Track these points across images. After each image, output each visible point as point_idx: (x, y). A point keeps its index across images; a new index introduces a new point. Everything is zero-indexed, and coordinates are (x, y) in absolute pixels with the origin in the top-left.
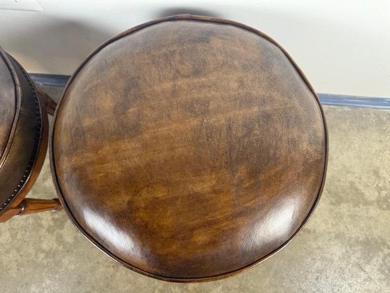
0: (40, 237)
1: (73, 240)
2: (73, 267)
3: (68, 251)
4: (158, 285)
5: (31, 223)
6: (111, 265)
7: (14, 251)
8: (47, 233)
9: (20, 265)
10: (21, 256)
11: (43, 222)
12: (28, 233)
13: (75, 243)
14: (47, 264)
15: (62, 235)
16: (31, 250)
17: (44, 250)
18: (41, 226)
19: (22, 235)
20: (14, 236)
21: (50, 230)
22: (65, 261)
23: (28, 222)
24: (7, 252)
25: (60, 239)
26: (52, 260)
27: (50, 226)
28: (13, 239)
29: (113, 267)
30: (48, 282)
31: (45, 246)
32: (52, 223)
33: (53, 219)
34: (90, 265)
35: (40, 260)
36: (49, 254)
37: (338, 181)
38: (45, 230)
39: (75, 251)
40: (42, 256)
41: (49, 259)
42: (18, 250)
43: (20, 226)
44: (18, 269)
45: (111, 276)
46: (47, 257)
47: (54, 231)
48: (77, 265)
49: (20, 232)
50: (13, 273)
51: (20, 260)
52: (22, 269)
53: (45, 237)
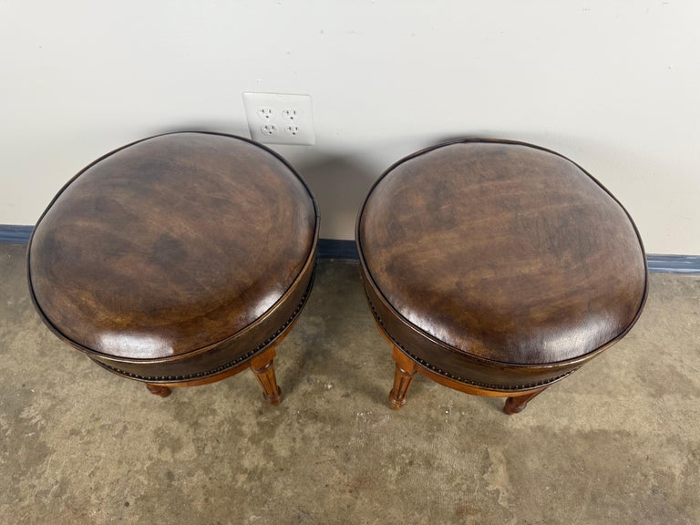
0: (240, 449)
1: (289, 453)
2: (289, 493)
3: (282, 470)
4: (421, 519)
5: (226, 429)
6: (348, 489)
7: (201, 472)
8: (250, 444)
9: (208, 493)
10: (210, 479)
11: (245, 428)
12: (221, 445)
13: (291, 457)
14: (251, 490)
15: (272, 446)
16: (227, 470)
17: (246, 469)
18: (241, 434)
19: (214, 448)
20: (200, 450)
21: (254, 440)
22: (278, 486)
23: (222, 429)
24: (190, 474)
25: (269, 452)
26: (258, 483)
27: (254, 434)
28: (199, 455)
29: (351, 492)
30: (252, 517)
31: (246, 463)
32: (256, 429)
33: (258, 424)
34: (315, 489)
35: (239, 484)
36: (253, 474)
37: (652, 364)
38: (246, 439)
39: (292, 470)
40: (242, 478)
41: (253, 483)
42: (207, 471)
43: (210, 435)
44: (206, 500)
45: (348, 506)
46: (250, 479)
47: (260, 440)
48: (296, 491)
49: (209, 444)
50: (199, 505)
51: (209, 486)
52: (212, 500)
53: (247, 450)
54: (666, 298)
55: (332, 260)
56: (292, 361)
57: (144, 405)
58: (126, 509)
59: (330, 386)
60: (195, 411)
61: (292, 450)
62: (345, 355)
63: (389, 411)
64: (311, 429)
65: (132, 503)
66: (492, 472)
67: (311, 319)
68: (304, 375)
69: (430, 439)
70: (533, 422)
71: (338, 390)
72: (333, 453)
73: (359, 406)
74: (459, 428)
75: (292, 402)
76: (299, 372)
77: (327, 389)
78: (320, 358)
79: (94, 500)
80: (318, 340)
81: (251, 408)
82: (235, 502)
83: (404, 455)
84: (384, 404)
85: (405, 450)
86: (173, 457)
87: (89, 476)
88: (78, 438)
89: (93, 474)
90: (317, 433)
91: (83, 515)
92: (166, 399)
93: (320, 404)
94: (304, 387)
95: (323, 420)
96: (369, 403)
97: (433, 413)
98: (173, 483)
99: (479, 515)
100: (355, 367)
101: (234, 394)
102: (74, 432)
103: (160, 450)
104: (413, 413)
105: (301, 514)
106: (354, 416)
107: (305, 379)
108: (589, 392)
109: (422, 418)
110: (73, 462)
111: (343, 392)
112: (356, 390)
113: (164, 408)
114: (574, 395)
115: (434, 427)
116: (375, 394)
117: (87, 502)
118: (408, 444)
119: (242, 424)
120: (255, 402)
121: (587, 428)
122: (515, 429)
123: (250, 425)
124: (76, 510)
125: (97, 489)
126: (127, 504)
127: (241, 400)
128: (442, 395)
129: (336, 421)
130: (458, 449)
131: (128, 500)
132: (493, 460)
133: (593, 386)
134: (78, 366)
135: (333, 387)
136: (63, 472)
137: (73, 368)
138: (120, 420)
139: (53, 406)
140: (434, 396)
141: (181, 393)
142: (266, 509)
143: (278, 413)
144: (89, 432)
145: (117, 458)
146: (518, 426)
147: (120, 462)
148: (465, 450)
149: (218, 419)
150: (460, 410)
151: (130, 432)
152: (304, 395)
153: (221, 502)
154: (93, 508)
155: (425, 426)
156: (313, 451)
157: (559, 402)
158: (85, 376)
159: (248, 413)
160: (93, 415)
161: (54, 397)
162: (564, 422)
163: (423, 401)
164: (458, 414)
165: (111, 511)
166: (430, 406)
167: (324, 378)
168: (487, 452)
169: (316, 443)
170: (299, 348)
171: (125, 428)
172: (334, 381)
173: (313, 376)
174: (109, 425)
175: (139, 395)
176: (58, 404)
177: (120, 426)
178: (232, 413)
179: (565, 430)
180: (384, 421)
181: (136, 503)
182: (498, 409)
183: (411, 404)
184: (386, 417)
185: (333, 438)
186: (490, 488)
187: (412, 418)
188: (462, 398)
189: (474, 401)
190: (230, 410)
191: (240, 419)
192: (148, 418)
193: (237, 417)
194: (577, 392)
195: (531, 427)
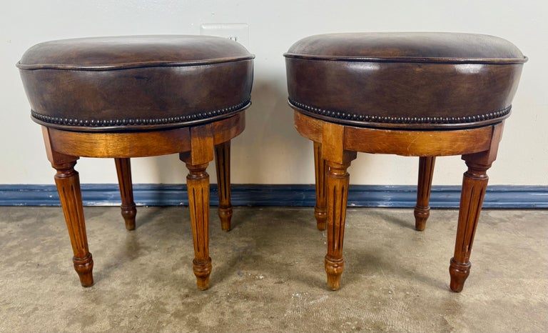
0: (160, 322)
1: (217, 323)
5: (147, 309)
8: (172, 318)
11: (167, 307)
12: (140, 320)
13: (219, 326)
15: (197, 319)
18: (165, 311)
19: (130, 322)
21: (178, 315)
23: (143, 308)
25: (194, 323)
27: (178, 311)
28: (113, 327)
32: (181, 308)
33: (184, 303)
38: (169, 315)
43: (128, 312)
47: (184, 315)
49: (127, 319)
53: (169, 322)
55: (261, 209)
56: (222, 263)
57: (62, 293)
59: (261, 277)
60: (116, 296)
61: (220, 321)
62: (277, 258)
63: (326, 292)
64: (241, 306)
67: (243, 239)
68: (235, 270)
69: (377, 311)
70: (487, 298)
71: (270, 280)
72: (267, 322)
73: (295, 290)
74: (407, 303)
75: (222, 289)
76: (229, 269)
77: (259, 279)
78: (251, 260)
80: (249, 250)
81: (177, 293)
83: (350, 323)
84: (320, 287)
85: (349, 319)
86: (82, 329)
90: (249, 308)
92: (87, 289)
93: (252, 289)
94: (235, 278)
95: (256, 299)
96: (305, 288)
97: (375, 294)
100: (287, 265)
101: (160, 284)
103: (68, 325)
104: (354, 294)
106: (290, 296)
107: (236, 273)
108: (535, 278)
109: (363, 296)
111: (275, 280)
112: (290, 278)
113: (83, 295)
114: (521, 279)
115: (378, 304)
116: (312, 282)
118: (352, 315)
119: (166, 304)
120: (182, 289)
122: (468, 303)
123: (174, 304)
127: (168, 288)
128: (382, 282)
129: (270, 299)
130: (410, 318)
132: (453, 325)
133: (537, 273)
134: (3, 269)
135: (266, 277)
138: (32, 304)
140: (373, 283)
141: (104, 285)
143: (206, 296)
146: (472, 300)
148: (417, 318)
149: (139, 301)
150: (404, 291)
151: (39, 313)
152: (234, 283)
155: (369, 303)
156: (244, 321)
157: (508, 284)
158: (8, 276)
159: (173, 296)
160: (5, 301)
162: (521, 297)
163: (363, 285)
164: (402, 294)
166: (371, 288)
167: (255, 272)
169: (248, 315)
170: (231, 255)
171: (36, 309)
172: (266, 274)
173: (244, 271)
174: (18, 308)
175: (58, 287)
177: (31, 308)
178: (155, 297)
179: (525, 303)
180: (322, 299)
182: (444, 289)
183: (350, 289)
184: (324, 297)
185: (267, 311)
187: (353, 297)
188: (404, 283)
189: (417, 285)
190: (154, 295)
191: (164, 301)
192: (64, 302)
193: (162, 300)
194: (523, 278)
195: (486, 302)
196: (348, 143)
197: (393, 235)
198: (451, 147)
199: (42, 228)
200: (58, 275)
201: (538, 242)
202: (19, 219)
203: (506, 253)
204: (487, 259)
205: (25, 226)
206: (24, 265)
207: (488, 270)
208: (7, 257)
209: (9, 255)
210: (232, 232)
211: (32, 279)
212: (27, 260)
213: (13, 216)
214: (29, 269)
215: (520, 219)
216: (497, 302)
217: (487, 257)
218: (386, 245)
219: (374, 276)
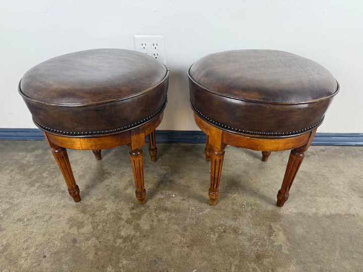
0: (119, 227)
2: (149, 248)
3: (145, 236)
4: (234, 261)
5: (112, 217)
6: (186, 245)
7: (94, 239)
8: (126, 224)
10: (100, 242)
11: (122, 216)
12: (108, 225)
13: (151, 229)
14: (125, 247)
15: (139, 224)
16: (110, 237)
17: (123, 237)
18: (121, 219)
19: (103, 227)
20: (94, 228)
21: (128, 221)
22: (142, 245)
23: (109, 217)
24: (87, 239)
25: (137, 227)
26: (129, 243)
27: (129, 219)
28: (94, 230)
29: (188, 247)
30: (125, 262)
31: (123, 233)
32: (130, 217)
33: (131, 214)
34: (165, 246)
35: (118, 244)
36: (125, 239)
38: (124, 222)
39: (151, 236)
40: (120, 241)
41: (126, 244)
42: (98, 238)
43: (101, 220)
44: (96, 253)
45: (187, 255)
46: (125, 241)
47: (132, 222)
48: (153, 247)
49: (101, 224)
50: (91, 257)
51: (99, 246)
52: (100, 253)
53: (124, 226)
54: (355, 156)
55: (174, 144)
56: (152, 185)
57: (64, 206)
58: (44, 259)
59: (174, 196)
60: (94, 208)
61: (151, 226)
62: (182, 182)
63: (209, 206)
64: (163, 216)
65: (48, 255)
66: (276, 236)
67: (163, 167)
68: (159, 191)
69: (235, 219)
70: (295, 211)
71: (179, 197)
72: (176, 227)
73: (192, 204)
74: (252, 214)
75: (152, 203)
76: (156, 190)
77: (172, 197)
78: (168, 183)
79: (24, 254)
80: (167, 176)
81: (127, 206)
82: (114, 254)
83: (220, 228)
84: (206, 203)
85: (220, 225)
86: (78, 231)
87: (24, 242)
88: (21, 223)
89: (27, 240)
90: (166, 217)
91: (15, 263)
92: (78, 203)
93: (168, 204)
94: (159, 196)
95: (170, 211)
96: (197, 203)
97: (235, 207)
98: (76, 245)
99: (271, 259)
100: (188, 187)
101: (118, 200)
102: (19, 220)
103: (70, 228)
104: (223, 207)
105: (157, 259)
106: (189, 209)
107: (159, 193)
108: (324, 196)
109: (229, 209)
110: (15, 235)
111: (181, 198)
112: (189, 197)
113: (76, 207)
114: (316, 198)
115: (236, 214)
116: (201, 199)
117: (19, 255)
118: (222, 222)
119: (122, 214)
120: (130, 204)
121: (328, 213)
122: (285, 214)
123: (126, 214)
124: (11, 260)
125: (27, 249)
126: (45, 257)
127: (122, 203)
128: (240, 199)
129: (177, 211)
130: (252, 224)
131: (46, 254)
132: (275, 229)
133: (326, 193)
134: (29, 189)
135: (176, 196)
136: (8, 240)
137: (26, 190)
138: (48, 214)
139: (10, 208)
140: (235, 199)
141: (87, 200)
142: (134, 257)
143: (143, 208)
144: (28, 219)
145: (43, 232)
146: (287, 212)
147: (45, 234)
148: (257, 225)
149: (107, 212)
150: (251, 205)
151: (53, 219)
152: (159, 200)
153: (105, 254)
154: (22, 259)
155: (231, 213)
156: (164, 226)
157: (308, 201)
158: (32, 194)
159: (125, 209)
160: (33, 212)
161: (12, 204)
162: (314, 210)
163: (229, 202)
164: (250, 208)
165: (34, 260)
166: (233, 204)
167: (170, 192)
168: (270, 225)
169: (166, 222)
170: (156, 179)
171: (51, 217)
172: (176, 193)
173: (164, 191)
174: (42, 216)
175: (62, 202)
176: (13, 207)
177: (48, 217)
178: (116, 209)
179: (315, 214)
180: (206, 211)
181: (50, 256)
182: (273, 204)
183: (222, 204)
184: (208, 209)
185: (176, 220)
186: (276, 244)
187: (223, 210)
188: (252, 200)
189: (258, 202)
190: (115, 208)
191: (121, 212)
192: (65, 212)
193: (119, 211)
194: (318, 197)
195: (295, 213)
196: (225, 140)
197: (248, 165)
198: (284, 147)
199: (47, 157)
200: (61, 193)
201: (330, 170)
202: (33, 150)
203: (311, 179)
204: (300, 183)
205: (36, 156)
206: (40, 186)
207: (299, 191)
208: (30, 180)
209: (31, 178)
210: (157, 162)
211: (46, 196)
212: (42, 182)
213: (28, 148)
214: (43, 189)
215: (323, 153)
216: (300, 214)
217: (300, 182)
218: (244, 172)
219: (236, 195)
